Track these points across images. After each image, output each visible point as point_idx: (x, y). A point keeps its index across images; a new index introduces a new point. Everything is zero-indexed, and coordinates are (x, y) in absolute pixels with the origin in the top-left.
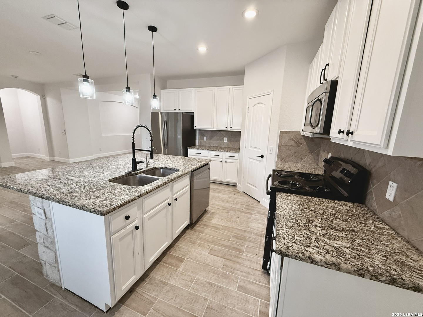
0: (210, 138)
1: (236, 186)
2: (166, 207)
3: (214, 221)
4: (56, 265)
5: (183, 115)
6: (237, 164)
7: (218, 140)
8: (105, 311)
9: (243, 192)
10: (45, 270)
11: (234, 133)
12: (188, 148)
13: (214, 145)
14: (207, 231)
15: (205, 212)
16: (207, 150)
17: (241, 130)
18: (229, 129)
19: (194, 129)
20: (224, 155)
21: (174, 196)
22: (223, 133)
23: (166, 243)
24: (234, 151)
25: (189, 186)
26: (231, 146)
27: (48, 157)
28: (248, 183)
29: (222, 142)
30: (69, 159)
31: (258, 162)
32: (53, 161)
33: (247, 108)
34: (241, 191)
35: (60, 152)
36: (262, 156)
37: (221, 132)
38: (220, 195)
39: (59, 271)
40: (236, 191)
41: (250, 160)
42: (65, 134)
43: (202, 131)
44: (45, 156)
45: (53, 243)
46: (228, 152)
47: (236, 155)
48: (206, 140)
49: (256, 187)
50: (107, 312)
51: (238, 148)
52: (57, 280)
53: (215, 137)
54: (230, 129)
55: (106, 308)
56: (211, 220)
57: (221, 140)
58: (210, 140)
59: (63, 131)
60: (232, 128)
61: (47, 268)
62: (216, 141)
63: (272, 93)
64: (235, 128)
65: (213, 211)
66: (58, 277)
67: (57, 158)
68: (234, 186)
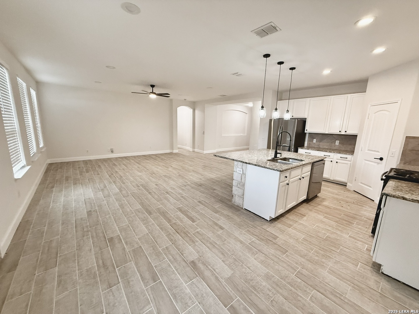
0: (321, 141)
1: (346, 186)
2: (297, 180)
3: (325, 203)
4: (242, 196)
5: (298, 121)
6: (349, 165)
7: (328, 143)
8: (269, 220)
9: (354, 191)
10: (234, 199)
11: (348, 136)
12: (299, 148)
13: (323, 146)
14: (320, 207)
15: (316, 196)
16: (318, 150)
17: (358, 134)
18: (343, 133)
19: (305, 132)
20: (335, 156)
21: (302, 175)
22: (335, 136)
23: (294, 203)
24: (347, 153)
25: (310, 172)
26: (343, 149)
27: (192, 149)
28: (361, 183)
29: (333, 144)
30: (204, 151)
31: (376, 164)
32: (194, 151)
33: (368, 115)
34: (352, 189)
35: (199, 145)
36: (381, 159)
37: (333, 136)
38: (329, 189)
39: (243, 199)
40: (345, 189)
41: (366, 162)
42: (204, 134)
43: (312, 134)
44: (190, 148)
45: (244, 185)
46: (340, 153)
47: (349, 157)
48: (315, 142)
49: (370, 187)
50: (270, 221)
51: (353, 151)
52: (241, 204)
53: (325, 140)
54: (345, 133)
55: (270, 218)
56: (323, 202)
57: (332, 143)
58: (320, 142)
59: (203, 132)
60: (347, 132)
61: (236, 198)
62: (325, 143)
63: (399, 102)
64: (351, 132)
65: (323, 197)
66: (242, 202)
67: (196, 150)
68: (344, 185)
